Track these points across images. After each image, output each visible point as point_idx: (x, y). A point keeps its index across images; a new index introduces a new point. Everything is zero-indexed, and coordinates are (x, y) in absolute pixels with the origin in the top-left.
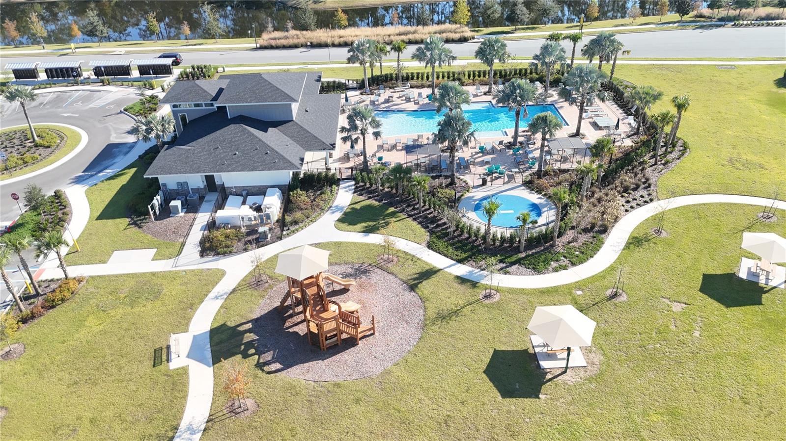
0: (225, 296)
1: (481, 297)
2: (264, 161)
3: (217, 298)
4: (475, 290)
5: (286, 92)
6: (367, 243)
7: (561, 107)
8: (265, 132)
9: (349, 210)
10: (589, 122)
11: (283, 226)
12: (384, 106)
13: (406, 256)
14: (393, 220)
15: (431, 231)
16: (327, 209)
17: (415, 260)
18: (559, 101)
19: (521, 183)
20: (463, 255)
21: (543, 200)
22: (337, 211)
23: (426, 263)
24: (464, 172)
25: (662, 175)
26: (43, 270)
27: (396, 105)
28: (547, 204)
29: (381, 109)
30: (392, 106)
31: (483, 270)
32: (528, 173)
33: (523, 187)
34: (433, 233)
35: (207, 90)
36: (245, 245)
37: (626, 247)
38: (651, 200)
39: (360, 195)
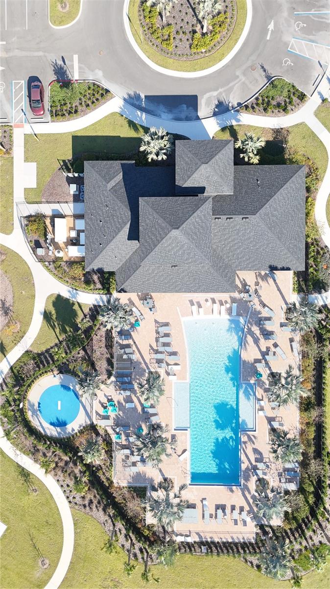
2: (94, 243)
5: (153, 253)
6: (33, 314)
7: (232, 491)
8: (128, 239)
9: (71, 302)
10: (195, 504)
11: (54, 262)
12: (253, 329)
13: (19, 336)
14: (57, 330)
15: (42, 354)
16: (74, 287)
17: (15, 342)
18: (246, 493)
19: (95, 423)
20: (15, 371)
21: (70, 431)
22: (71, 294)
23: (12, 348)
24: (117, 385)
25: (101, 524)
26: (22, 126)
27: (256, 341)
28: (65, 433)
29: (246, 327)
30: (253, 337)
31: (3, 379)
32: (110, 431)
33: (89, 423)
34: (39, 355)
35: (191, 178)
36: (35, 240)
37: (19, 466)
38: (70, 502)
39: (90, 309)
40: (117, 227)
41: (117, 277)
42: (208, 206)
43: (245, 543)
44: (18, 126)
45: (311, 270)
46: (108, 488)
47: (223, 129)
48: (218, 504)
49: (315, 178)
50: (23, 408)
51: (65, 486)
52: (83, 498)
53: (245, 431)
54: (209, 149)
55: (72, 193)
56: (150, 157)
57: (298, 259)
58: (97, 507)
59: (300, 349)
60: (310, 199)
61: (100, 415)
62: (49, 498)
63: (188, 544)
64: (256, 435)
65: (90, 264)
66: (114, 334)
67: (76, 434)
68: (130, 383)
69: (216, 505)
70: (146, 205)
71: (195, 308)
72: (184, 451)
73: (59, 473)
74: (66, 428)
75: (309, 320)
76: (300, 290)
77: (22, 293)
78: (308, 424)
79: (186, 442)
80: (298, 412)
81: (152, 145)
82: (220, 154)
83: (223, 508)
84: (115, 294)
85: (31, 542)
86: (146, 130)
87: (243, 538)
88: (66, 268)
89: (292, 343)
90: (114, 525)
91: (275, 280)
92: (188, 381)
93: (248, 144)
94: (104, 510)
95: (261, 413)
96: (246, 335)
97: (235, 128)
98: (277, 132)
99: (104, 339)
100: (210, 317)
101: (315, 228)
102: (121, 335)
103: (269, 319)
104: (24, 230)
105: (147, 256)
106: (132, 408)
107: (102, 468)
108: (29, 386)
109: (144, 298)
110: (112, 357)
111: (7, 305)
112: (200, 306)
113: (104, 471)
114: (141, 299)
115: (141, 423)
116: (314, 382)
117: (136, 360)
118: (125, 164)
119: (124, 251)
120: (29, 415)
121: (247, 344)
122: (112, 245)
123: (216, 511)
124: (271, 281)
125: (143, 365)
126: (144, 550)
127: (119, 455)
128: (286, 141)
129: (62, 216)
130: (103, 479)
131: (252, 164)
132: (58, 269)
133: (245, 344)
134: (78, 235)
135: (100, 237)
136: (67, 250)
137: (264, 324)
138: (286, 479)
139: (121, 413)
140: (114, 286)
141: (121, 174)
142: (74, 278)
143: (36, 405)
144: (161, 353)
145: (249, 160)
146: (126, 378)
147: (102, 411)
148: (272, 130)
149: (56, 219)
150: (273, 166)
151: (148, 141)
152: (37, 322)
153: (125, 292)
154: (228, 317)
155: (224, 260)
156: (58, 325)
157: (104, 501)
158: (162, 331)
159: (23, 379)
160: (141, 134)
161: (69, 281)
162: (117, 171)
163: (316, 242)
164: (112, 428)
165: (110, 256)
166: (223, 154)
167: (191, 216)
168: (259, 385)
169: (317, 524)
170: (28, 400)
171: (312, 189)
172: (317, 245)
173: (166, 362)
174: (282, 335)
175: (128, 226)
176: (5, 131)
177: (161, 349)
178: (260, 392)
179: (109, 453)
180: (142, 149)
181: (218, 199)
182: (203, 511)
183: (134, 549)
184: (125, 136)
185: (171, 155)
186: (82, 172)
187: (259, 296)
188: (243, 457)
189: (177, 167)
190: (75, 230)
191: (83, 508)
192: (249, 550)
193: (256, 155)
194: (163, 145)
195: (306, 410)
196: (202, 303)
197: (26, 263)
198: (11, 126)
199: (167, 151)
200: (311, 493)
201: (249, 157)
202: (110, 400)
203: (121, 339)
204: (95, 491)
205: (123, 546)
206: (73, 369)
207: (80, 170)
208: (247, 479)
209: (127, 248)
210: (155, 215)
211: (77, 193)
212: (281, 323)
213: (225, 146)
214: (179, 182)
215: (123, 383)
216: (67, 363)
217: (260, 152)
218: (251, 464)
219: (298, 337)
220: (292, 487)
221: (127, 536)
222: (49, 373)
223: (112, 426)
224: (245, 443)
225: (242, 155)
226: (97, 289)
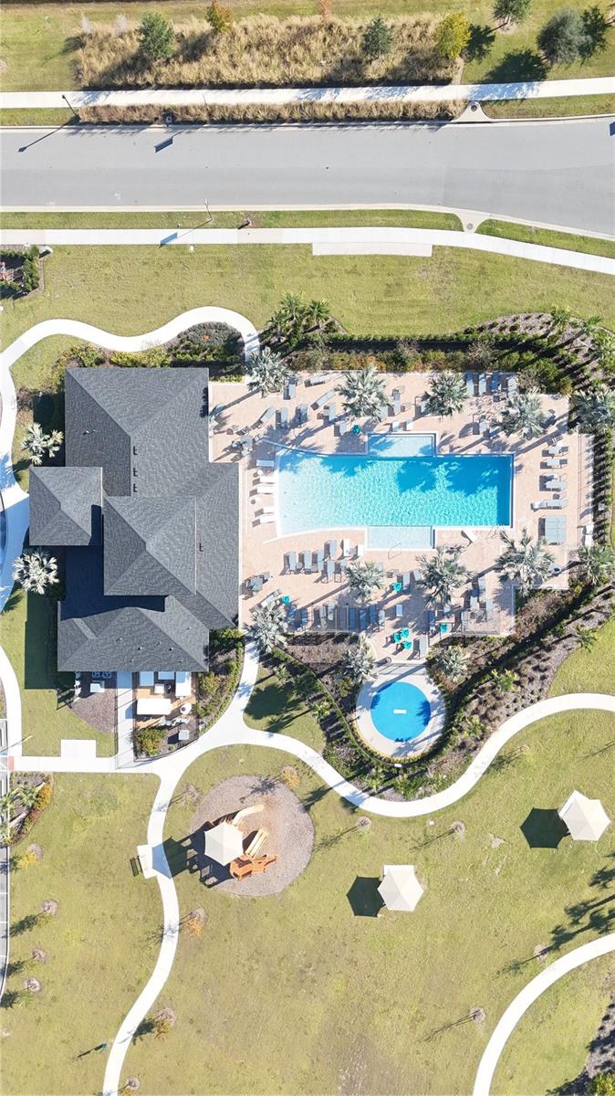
0: (166, 809)
1: (357, 824)
2: (170, 658)
3: (160, 809)
4: (355, 816)
5: (179, 577)
6: (272, 748)
7: (520, 467)
8: (163, 611)
9: (255, 693)
10: (540, 519)
11: (198, 717)
12: (293, 438)
13: (304, 769)
14: (295, 713)
15: (327, 735)
16: (234, 689)
17: (311, 774)
18: (523, 446)
19: (424, 661)
20: (352, 774)
21: (437, 696)
22: (244, 693)
23: (320, 779)
24: (371, 629)
25: (569, 654)
26: (12, 758)
27: (309, 433)
28: (439, 704)
29: (290, 447)
30: (304, 438)
31: (364, 791)
32: (436, 639)
33: (424, 670)
34: (329, 740)
35: (80, 524)
36: (169, 743)
37: (488, 771)
38: (539, 699)
39: (265, 667)
40: (147, 627)
41: (216, 628)
42: (118, 503)
43: (594, 449)
44: (12, 765)
45: (210, 358)
46: (517, 643)
47: (18, 479)
48: (538, 487)
49: (84, 353)
50: (402, 764)
51: (515, 705)
52: (531, 680)
53: (435, 449)
54: (41, 501)
55: (102, 690)
56: (53, 579)
57: (192, 378)
58: (544, 660)
59: (320, 372)
60: (114, 359)
61: (414, 654)
62: (535, 729)
63: (596, 530)
64: (441, 434)
65: (198, 664)
66: (299, 632)
67: (440, 688)
68: (368, 611)
69: (541, 489)
70: (114, 586)
71: (263, 519)
72: (464, 534)
73: (495, 713)
74: (432, 702)
75: (269, 367)
76: (238, 373)
77: (242, 763)
78: (424, 361)
79: (451, 532)
80: (408, 374)
81: (36, 578)
82: (48, 486)
83: (544, 480)
84: (242, 631)
85: (597, 756)
86: (18, 586)
87: (588, 451)
88: (207, 701)
89: (312, 382)
90: (570, 636)
91: (225, 408)
92: (364, 529)
93: (36, 447)
94: (549, 649)
95: (409, 427)
96: (301, 447)
97: (16, 462)
98: (22, 404)
99: (307, 647)
100: (276, 497)
101: (151, 353)
102: (301, 622)
103: (279, 415)
104: (154, 759)
105: (182, 585)
106: (403, 608)
107: (489, 652)
108: (372, 754)
109: (249, 590)
110: (331, 636)
111: (258, 784)
112: (260, 512)
113: (493, 649)
114: (252, 595)
115: (424, 596)
116: (367, 352)
117: (337, 603)
118: (62, 615)
119: (180, 616)
120: (412, 755)
121: (315, 446)
122: (171, 634)
123: (549, 490)
124: (225, 413)
125: (343, 591)
126: (606, 593)
127: (471, 627)
128: (35, 393)
129: (135, 704)
130: (504, 650)
131: (63, 440)
132: (208, 711)
133: (313, 449)
134: (162, 682)
135: (161, 650)
136: (181, 698)
137: (286, 422)
138: (503, 391)
139: (410, 624)
140: (233, 633)
141: (75, 620)
142: (221, 689)
143: (399, 744)
144: (325, 567)
145: (58, 445)
146: (361, 617)
147: (408, 651)
148: (19, 411)
149: (139, 712)
150: (67, 412)
151: (32, 583)
152: (281, 741)
153: (237, 616)
154: (277, 472)
155: (193, 479)
156: (287, 712)
157: (535, 649)
158: (297, 565)
159: (362, 764)
160: (23, 593)
161: (225, 696)
162: (72, 626)
163: (171, 349)
164: (432, 637)
165: (187, 637)
166: (48, 482)
167: (128, 525)
168: (371, 429)
169: (566, 347)
170: (392, 756)
171: (100, 355)
172: (176, 348)
173: (339, 559)
174: (302, 396)
175: (144, 611)
176: (18, 783)
177: (321, 567)
178: (380, 429)
179: (465, 641)
180: (41, 591)
181: (110, 488)
182: (549, 508)
183: (603, 607)
184: (26, 615)
185: (50, 551)
186: (73, 674)
187: (247, 429)
188: (472, 452)
189: (66, 544)
190: (154, 687)
191: (546, 681)
192: (604, 443)
193: (51, 436)
194: (37, 563)
195: (404, 364)
196: (256, 508)
197: (200, 757)
198: (12, 774)
199: (44, 556)
200: (521, 356)
201: (54, 445)
202: (393, 641)
203: (306, 623)
204: (523, 661)
205: (600, 623)
206: (349, 691)
207: (70, 677)
208: (503, 446)
209: (176, 613)
210: (128, 572)
211: (103, 682)
212: (285, 398)
213: (38, 478)
214: (85, 541)
215: (368, 620)
216: (340, 699)
217: (47, 431)
218: (482, 440)
219: (304, 375)
220: (513, 382)
221: (587, 617)
222: (355, 726)
223: (429, 637)
224: (452, 449)
225: (52, 455)
226: (237, 657)
